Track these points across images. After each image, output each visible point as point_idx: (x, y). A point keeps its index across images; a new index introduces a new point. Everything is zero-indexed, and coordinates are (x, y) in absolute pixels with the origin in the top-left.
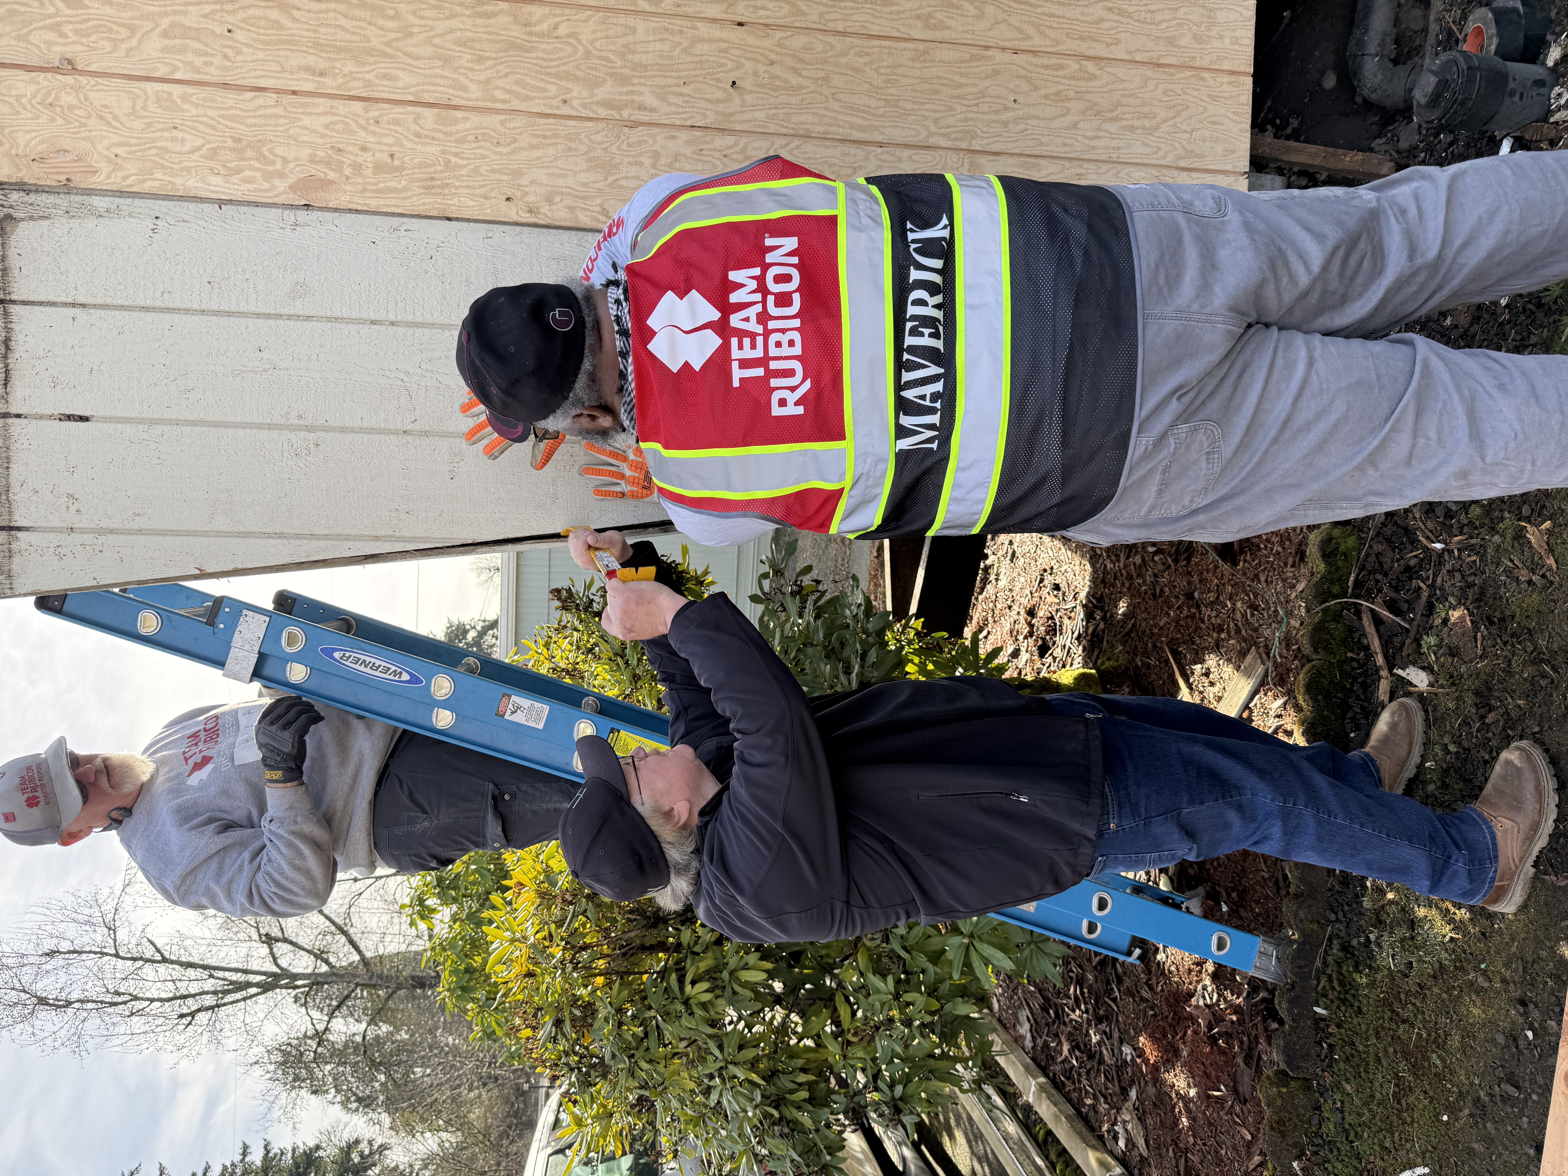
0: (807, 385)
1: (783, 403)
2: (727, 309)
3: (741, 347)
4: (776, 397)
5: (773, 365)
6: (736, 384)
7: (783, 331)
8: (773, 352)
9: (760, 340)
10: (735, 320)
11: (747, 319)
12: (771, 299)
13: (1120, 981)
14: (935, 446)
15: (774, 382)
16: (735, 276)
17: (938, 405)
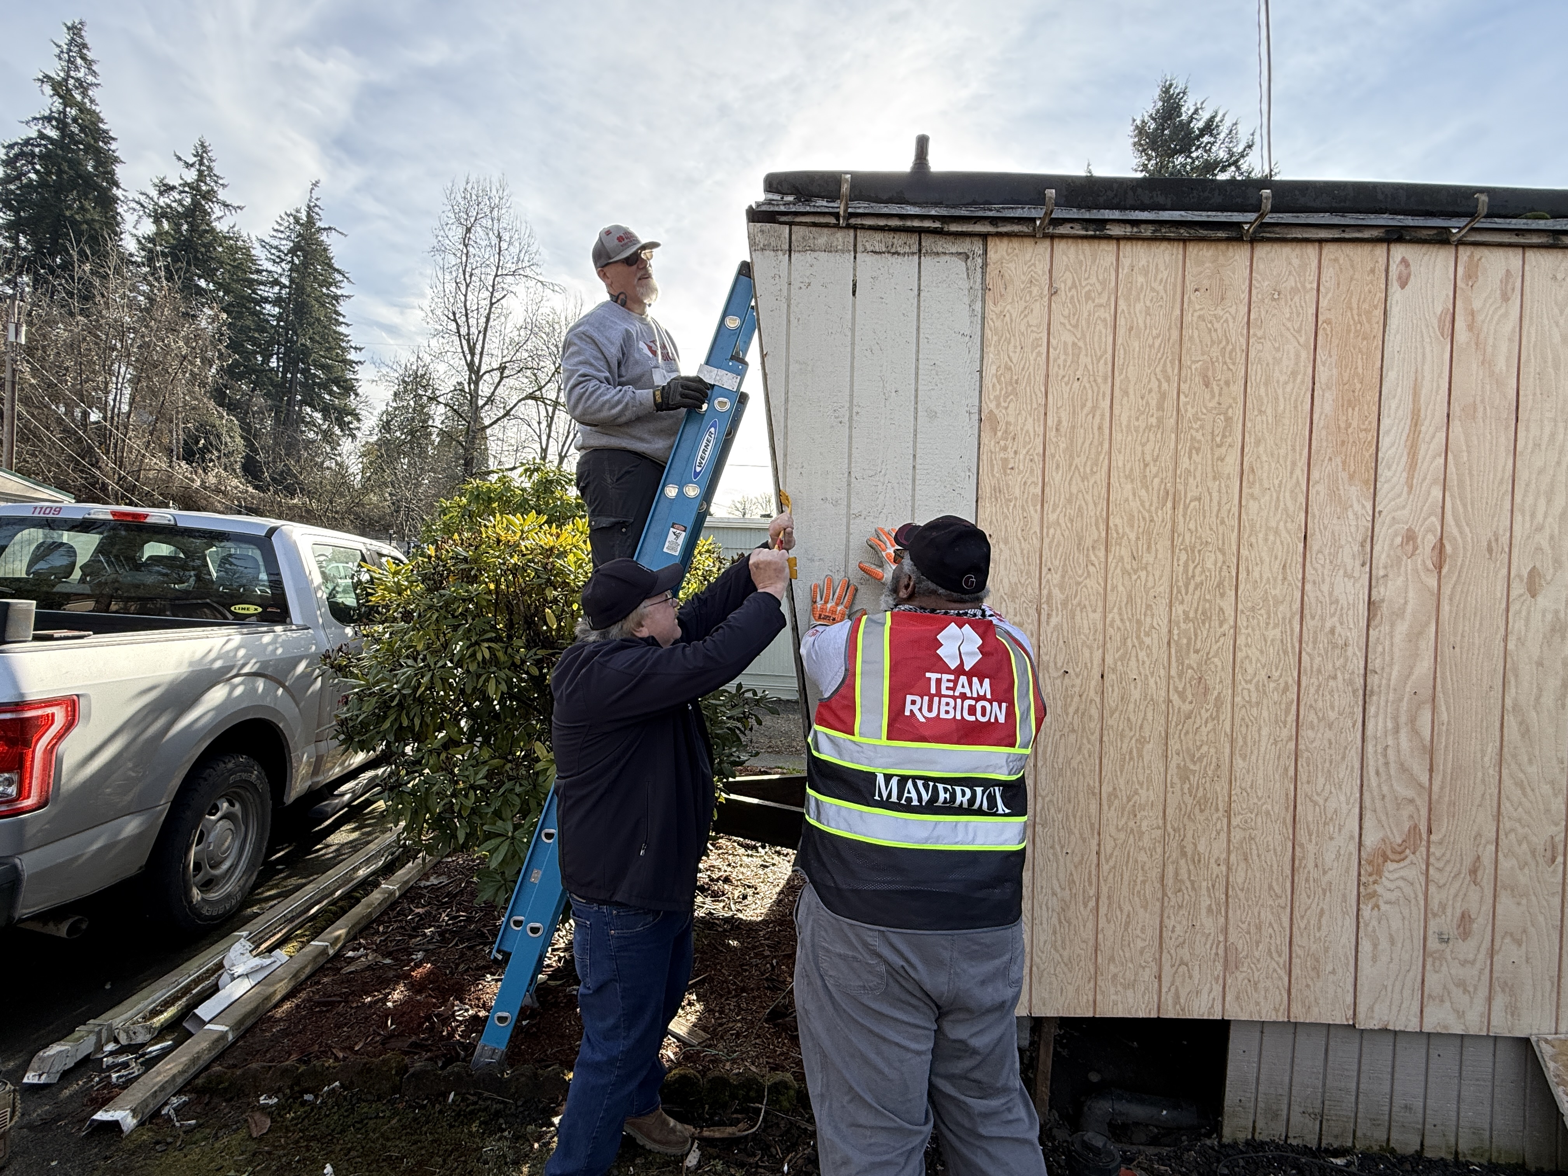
0: (922, 720)
1: (913, 702)
2: (970, 675)
3: (948, 681)
4: (917, 698)
5: (936, 699)
6: (928, 675)
7: (955, 708)
8: (944, 700)
9: (951, 693)
10: (963, 679)
11: (963, 687)
12: (973, 702)
13: (470, 948)
14: (877, 798)
15: (926, 698)
16: (987, 681)
17: (903, 802)
